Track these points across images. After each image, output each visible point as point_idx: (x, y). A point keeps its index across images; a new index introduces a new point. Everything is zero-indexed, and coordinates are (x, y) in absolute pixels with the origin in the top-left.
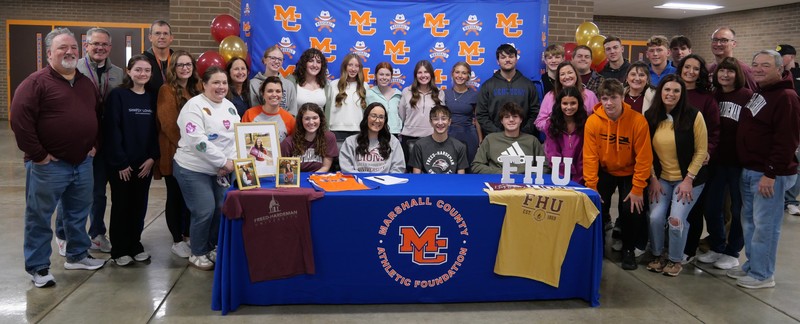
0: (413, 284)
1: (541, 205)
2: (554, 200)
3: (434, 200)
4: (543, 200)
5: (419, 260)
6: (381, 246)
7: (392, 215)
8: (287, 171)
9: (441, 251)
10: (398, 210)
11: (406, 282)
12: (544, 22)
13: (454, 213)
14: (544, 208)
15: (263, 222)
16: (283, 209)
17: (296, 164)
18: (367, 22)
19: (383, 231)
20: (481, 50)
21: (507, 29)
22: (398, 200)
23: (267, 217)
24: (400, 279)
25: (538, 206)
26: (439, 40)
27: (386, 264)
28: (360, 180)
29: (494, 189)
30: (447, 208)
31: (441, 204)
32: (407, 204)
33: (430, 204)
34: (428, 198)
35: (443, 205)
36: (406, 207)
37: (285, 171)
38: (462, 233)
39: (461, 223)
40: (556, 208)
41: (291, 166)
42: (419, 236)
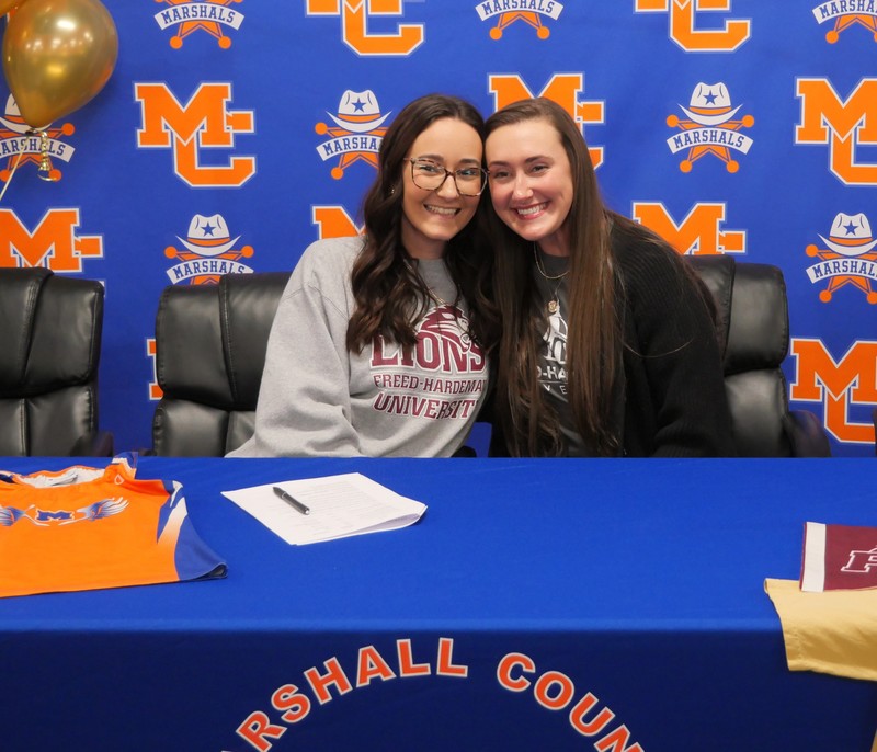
3: (480, 650)
7: (258, 730)
10: (290, 702)
13: (590, 718)
28: (180, 512)
29: (835, 580)
30: (554, 691)
31: (517, 672)
32: (336, 675)
33: (463, 672)
34: (446, 645)
35: (533, 678)
36: (332, 689)
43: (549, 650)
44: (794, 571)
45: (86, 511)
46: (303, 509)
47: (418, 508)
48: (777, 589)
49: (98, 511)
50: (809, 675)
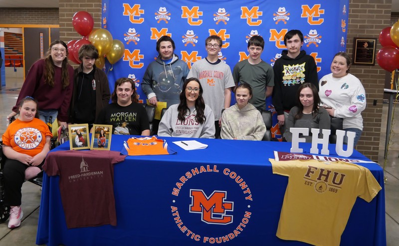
0: (202, 239)
1: (323, 178)
2: (336, 174)
3: (221, 167)
4: (325, 173)
5: (207, 219)
6: (174, 205)
7: (183, 179)
8: (101, 136)
9: (227, 213)
10: (189, 175)
11: (196, 238)
13: (239, 180)
14: (326, 180)
15: (76, 179)
16: (91, 169)
17: (108, 131)
18: (195, 15)
19: (176, 192)
22: (189, 166)
23: (79, 176)
24: (191, 235)
26: (254, 28)
27: (178, 220)
28: (166, 145)
29: (280, 159)
30: (233, 175)
31: (227, 172)
32: (197, 171)
33: (218, 171)
34: (215, 166)
35: (229, 173)
36: (196, 173)
37: (99, 136)
38: (246, 198)
39: (246, 189)
40: (337, 181)
41: (104, 133)
42: (208, 198)
43: (233, 168)
44: (274, 157)
45: (150, 144)
46: (187, 145)
47: (207, 146)
48: (271, 160)
49: (152, 144)
50: (276, 174)
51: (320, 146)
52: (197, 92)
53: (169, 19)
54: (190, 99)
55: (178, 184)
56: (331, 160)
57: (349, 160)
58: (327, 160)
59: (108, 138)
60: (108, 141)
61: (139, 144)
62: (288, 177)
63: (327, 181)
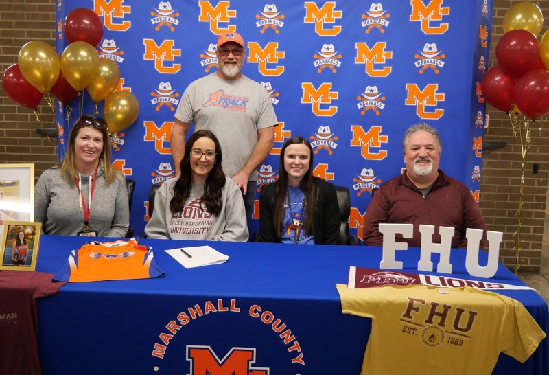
1: (437, 319)
2: (460, 312)
3: (244, 303)
4: (439, 310)
7: (173, 327)
8: (19, 244)
10: (183, 318)
12: (485, 10)
13: (279, 327)
14: (442, 324)
17: (33, 233)
18: (224, 17)
19: (159, 351)
20: (387, 55)
21: (425, 22)
22: (184, 303)
25: (429, 321)
26: (327, 40)
28: (151, 256)
29: (359, 285)
30: (267, 317)
31: (256, 311)
32: (198, 310)
33: (238, 310)
34: (233, 301)
35: (261, 313)
36: (197, 314)
37: (15, 244)
38: (293, 361)
39: (292, 344)
40: (463, 324)
41: (26, 237)
42: (221, 362)
43: (266, 304)
44: (346, 282)
45: (122, 255)
46: (190, 256)
47: (227, 257)
48: (340, 288)
49: (126, 255)
50: (349, 315)
51: (435, 258)
52: (211, 158)
53: (177, 22)
54: (198, 170)
55: (163, 336)
56: (451, 284)
57: (485, 283)
58: (444, 284)
59: (31, 247)
60: (31, 253)
61: (99, 255)
62: (370, 320)
63: (444, 326)
